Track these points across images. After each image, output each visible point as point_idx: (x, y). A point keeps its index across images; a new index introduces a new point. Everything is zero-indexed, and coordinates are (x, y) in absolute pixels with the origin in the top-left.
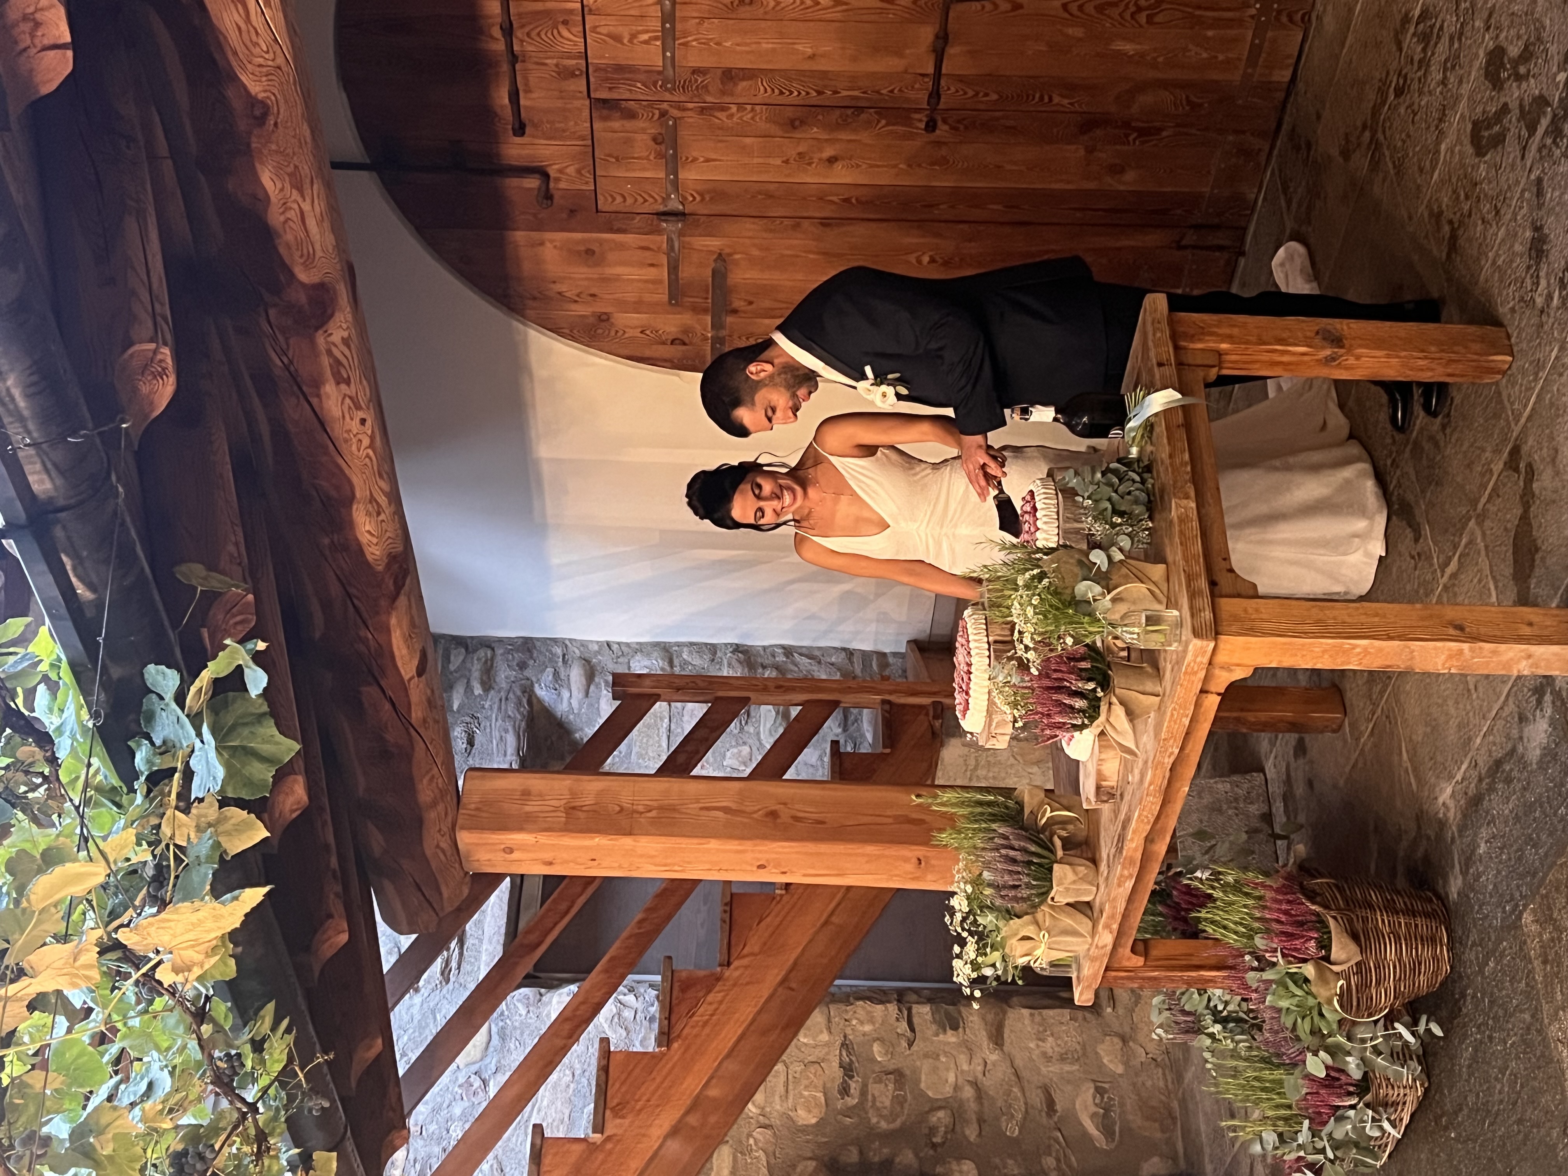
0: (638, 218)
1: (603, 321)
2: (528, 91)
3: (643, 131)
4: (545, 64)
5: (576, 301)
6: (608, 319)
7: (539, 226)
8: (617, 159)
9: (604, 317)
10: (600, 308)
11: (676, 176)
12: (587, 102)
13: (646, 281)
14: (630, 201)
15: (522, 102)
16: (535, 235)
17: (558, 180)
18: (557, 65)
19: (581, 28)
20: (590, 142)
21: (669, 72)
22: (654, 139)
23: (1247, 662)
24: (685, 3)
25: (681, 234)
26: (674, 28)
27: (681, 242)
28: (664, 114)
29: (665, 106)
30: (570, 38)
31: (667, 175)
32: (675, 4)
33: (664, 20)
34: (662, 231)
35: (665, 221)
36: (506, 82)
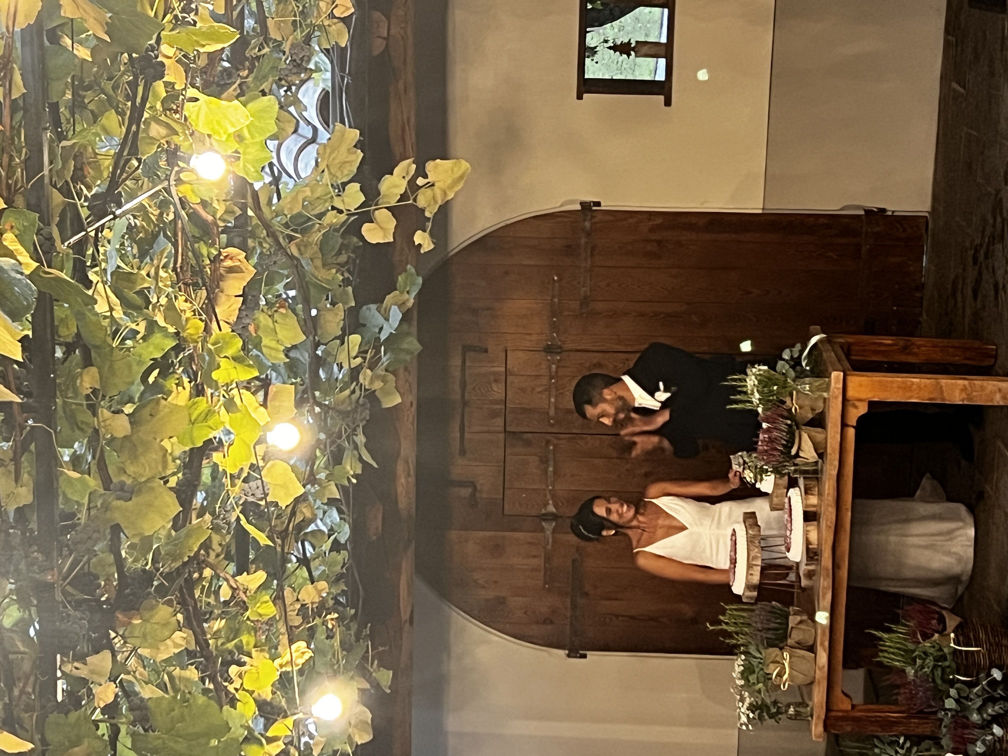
0: (528, 519)
1: (501, 603)
2: (470, 427)
3: (535, 454)
4: (481, 408)
5: (484, 587)
6: (504, 603)
7: (467, 527)
8: (518, 475)
9: (502, 600)
10: (500, 592)
11: (553, 486)
12: (503, 434)
13: (530, 570)
14: (524, 506)
16: (463, 534)
17: (481, 491)
18: (489, 409)
19: (504, 385)
20: (503, 464)
21: (552, 412)
22: (541, 461)
23: (863, 396)
24: (563, 367)
25: (554, 531)
26: (557, 382)
27: (554, 538)
28: (548, 442)
29: (549, 437)
30: (498, 391)
31: (547, 486)
32: (558, 367)
33: (551, 378)
34: (542, 530)
35: (545, 520)
36: (458, 421)
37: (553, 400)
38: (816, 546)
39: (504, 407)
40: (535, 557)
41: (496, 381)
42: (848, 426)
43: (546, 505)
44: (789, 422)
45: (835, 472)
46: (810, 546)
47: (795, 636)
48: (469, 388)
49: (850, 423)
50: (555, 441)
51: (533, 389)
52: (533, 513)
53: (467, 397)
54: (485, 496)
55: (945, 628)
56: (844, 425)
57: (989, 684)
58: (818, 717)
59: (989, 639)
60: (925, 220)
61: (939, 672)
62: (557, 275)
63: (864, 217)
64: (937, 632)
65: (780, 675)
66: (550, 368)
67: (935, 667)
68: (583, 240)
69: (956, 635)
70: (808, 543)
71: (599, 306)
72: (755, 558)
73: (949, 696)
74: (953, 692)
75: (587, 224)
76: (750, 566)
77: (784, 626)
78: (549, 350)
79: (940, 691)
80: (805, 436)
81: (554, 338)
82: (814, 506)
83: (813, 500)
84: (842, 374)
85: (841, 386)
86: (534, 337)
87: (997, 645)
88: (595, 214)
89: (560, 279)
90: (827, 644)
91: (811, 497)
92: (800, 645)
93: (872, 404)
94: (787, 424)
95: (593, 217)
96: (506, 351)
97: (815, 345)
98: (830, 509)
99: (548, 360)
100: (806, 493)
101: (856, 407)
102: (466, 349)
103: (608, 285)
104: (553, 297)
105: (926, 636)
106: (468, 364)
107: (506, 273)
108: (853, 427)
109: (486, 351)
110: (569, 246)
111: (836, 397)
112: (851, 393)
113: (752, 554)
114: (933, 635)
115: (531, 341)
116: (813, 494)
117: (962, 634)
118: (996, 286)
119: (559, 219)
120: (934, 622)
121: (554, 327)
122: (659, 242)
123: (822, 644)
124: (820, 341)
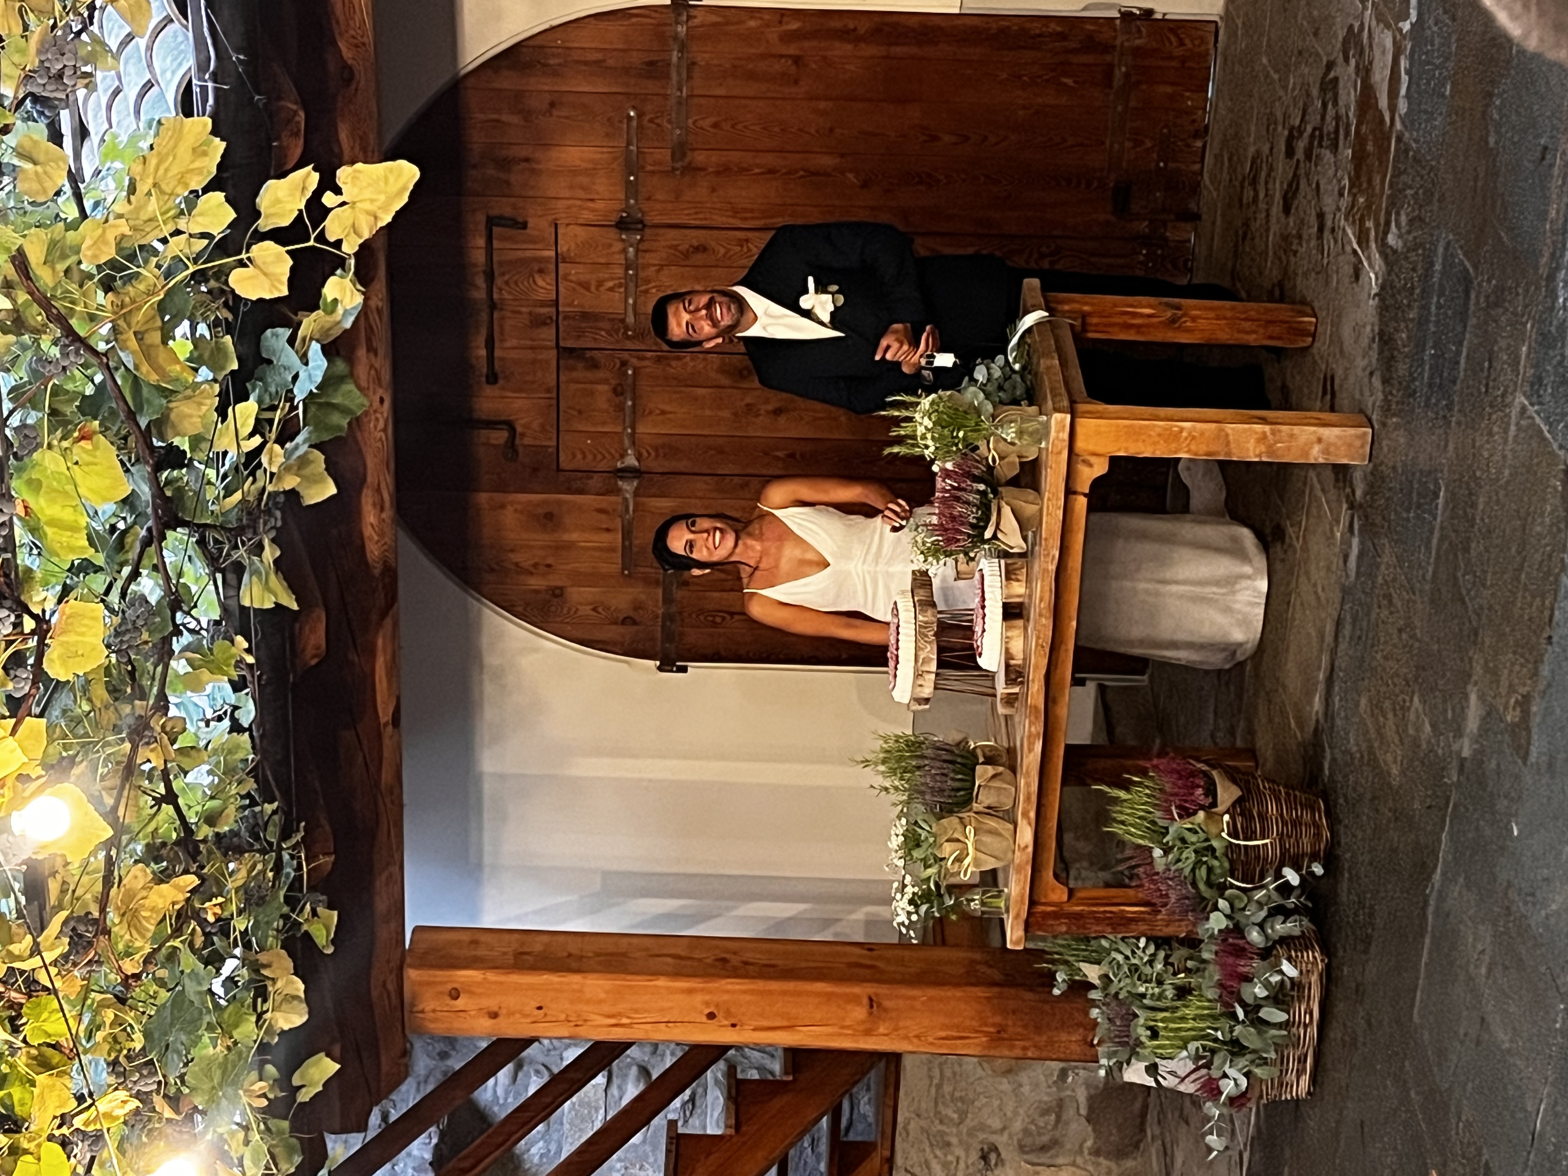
0: (596, 476)
1: (556, 596)
2: (502, 341)
3: (605, 381)
4: (519, 312)
5: (531, 573)
6: (562, 595)
7: (501, 487)
8: (580, 412)
9: (558, 592)
10: (555, 581)
11: (633, 429)
12: (555, 352)
13: (601, 549)
14: (590, 457)
15: (497, 353)
16: (498, 497)
17: (523, 435)
18: (530, 313)
19: (553, 275)
20: (554, 395)
21: (630, 319)
22: (615, 391)
23: (1100, 449)
24: (646, 251)
25: (636, 494)
26: (636, 275)
27: (636, 505)
28: (624, 364)
29: (625, 355)
30: (544, 287)
31: (625, 429)
32: (637, 251)
33: (627, 268)
34: (618, 491)
35: (621, 478)
36: (484, 332)
37: (631, 301)
38: (1020, 662)
39: (554, 310)
40: (608, 530)
41: (541, 271)
42: (1075, 493)
43: (623, 456)
44: (982, 487)
45: (1052, 567)
46: (1012, 662)
47: (985, 799)
48: (499, 281)
49: (1079, 489)
50: (634, 361)
51: (600, 283)
52: (603, 466)
53: (495, 296)
54: (527, 441)
55: (1214, 804)
56: (1069, 492)
57: (1277, 889)
58: (1017, 916)
59: (1282, 815)
60: (1212, 27)
61: (1203, 872)
62: (634, 108)
63: (1118, 22)
64: (1202, 807)
65: (959, 860)
66: (624, 251)
67: (1198, 864)
68: (675, 56)
69: (1233, 818)
70: (1009, 655)
71: (700, 158)
72: (926, 661)
73: (1216, 908)
74: (1222, 904)
75: (682, 30)
76: (918, 675)
77: (968, 784)
78: (622, 225)
79: (1204, 899)
80: (1007, 510)
81: (632, 207)
82: (1019, 596)
83: (1018, 589)
84: (1069, 417)
85: (1065, 435)
86: (600, 205)
87: (1294, 825)
88: (693, 12)
89: (640, 115)
90: (1032, 815)
91: (1015, 584)
92: (992, 811)
93: (1114, 461)
94: (978, 492)
95: (689, 17)
96: (556, 225)
97: (1029, 331)
98: (1044, 621)
99: (623, 240)
100: (1008, 578)
101: (1090, 465)
102: (492, 222)
103: (715, 125)
104: (629, 143)
105: (1186, 813)
106: (496, 244)
107: (552, 105)
108: (1085, 495)
109: (524, 226)
110: (651, 63)
111: (1060, 453)
112: (1081, 444)
113: (922, 655)
114: (1195, 813)
115: (594, 210)
116: (1018, 580)
117: (1242, 814)
118: (1321, 216)
119: (634, 20)
120: (1200, 791)
121: (631, 189)
122: (797, 60)
123: (1025, 815)
124: (1039, 324)
